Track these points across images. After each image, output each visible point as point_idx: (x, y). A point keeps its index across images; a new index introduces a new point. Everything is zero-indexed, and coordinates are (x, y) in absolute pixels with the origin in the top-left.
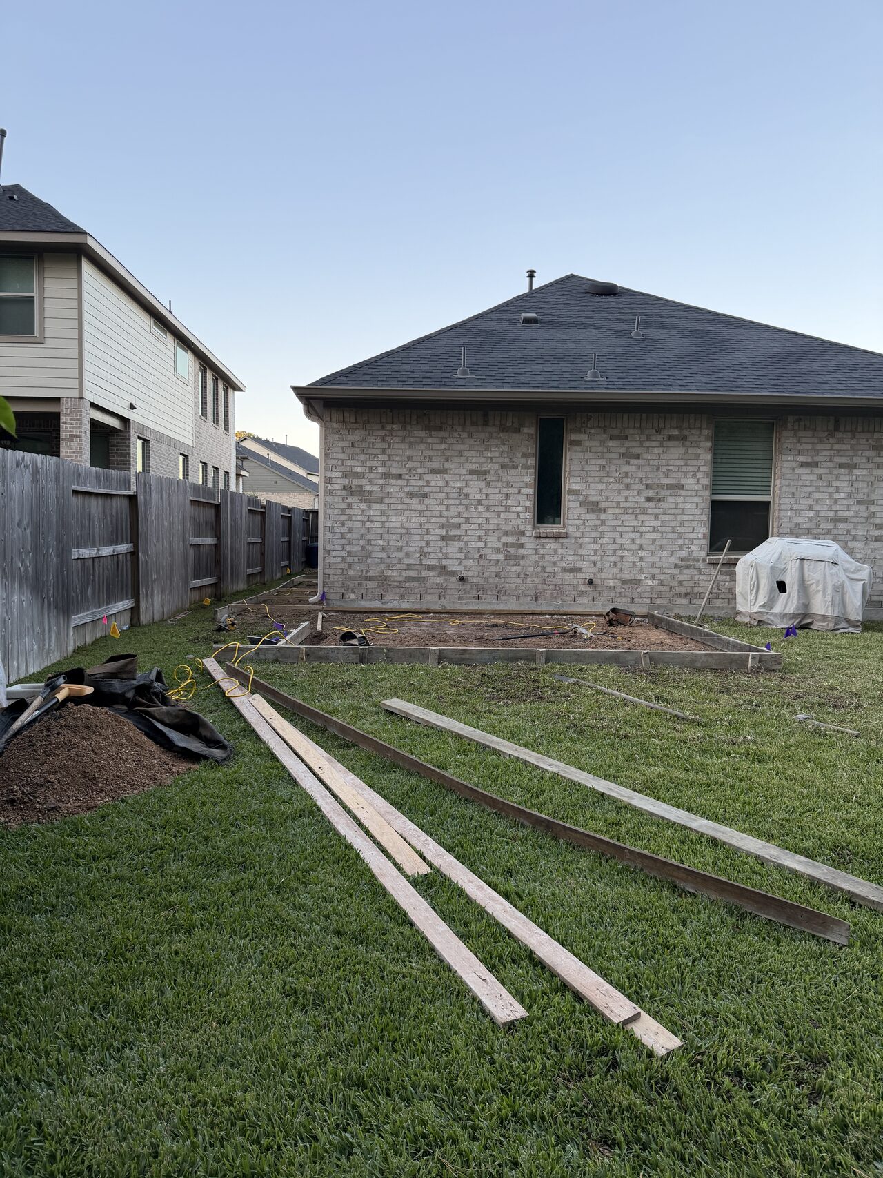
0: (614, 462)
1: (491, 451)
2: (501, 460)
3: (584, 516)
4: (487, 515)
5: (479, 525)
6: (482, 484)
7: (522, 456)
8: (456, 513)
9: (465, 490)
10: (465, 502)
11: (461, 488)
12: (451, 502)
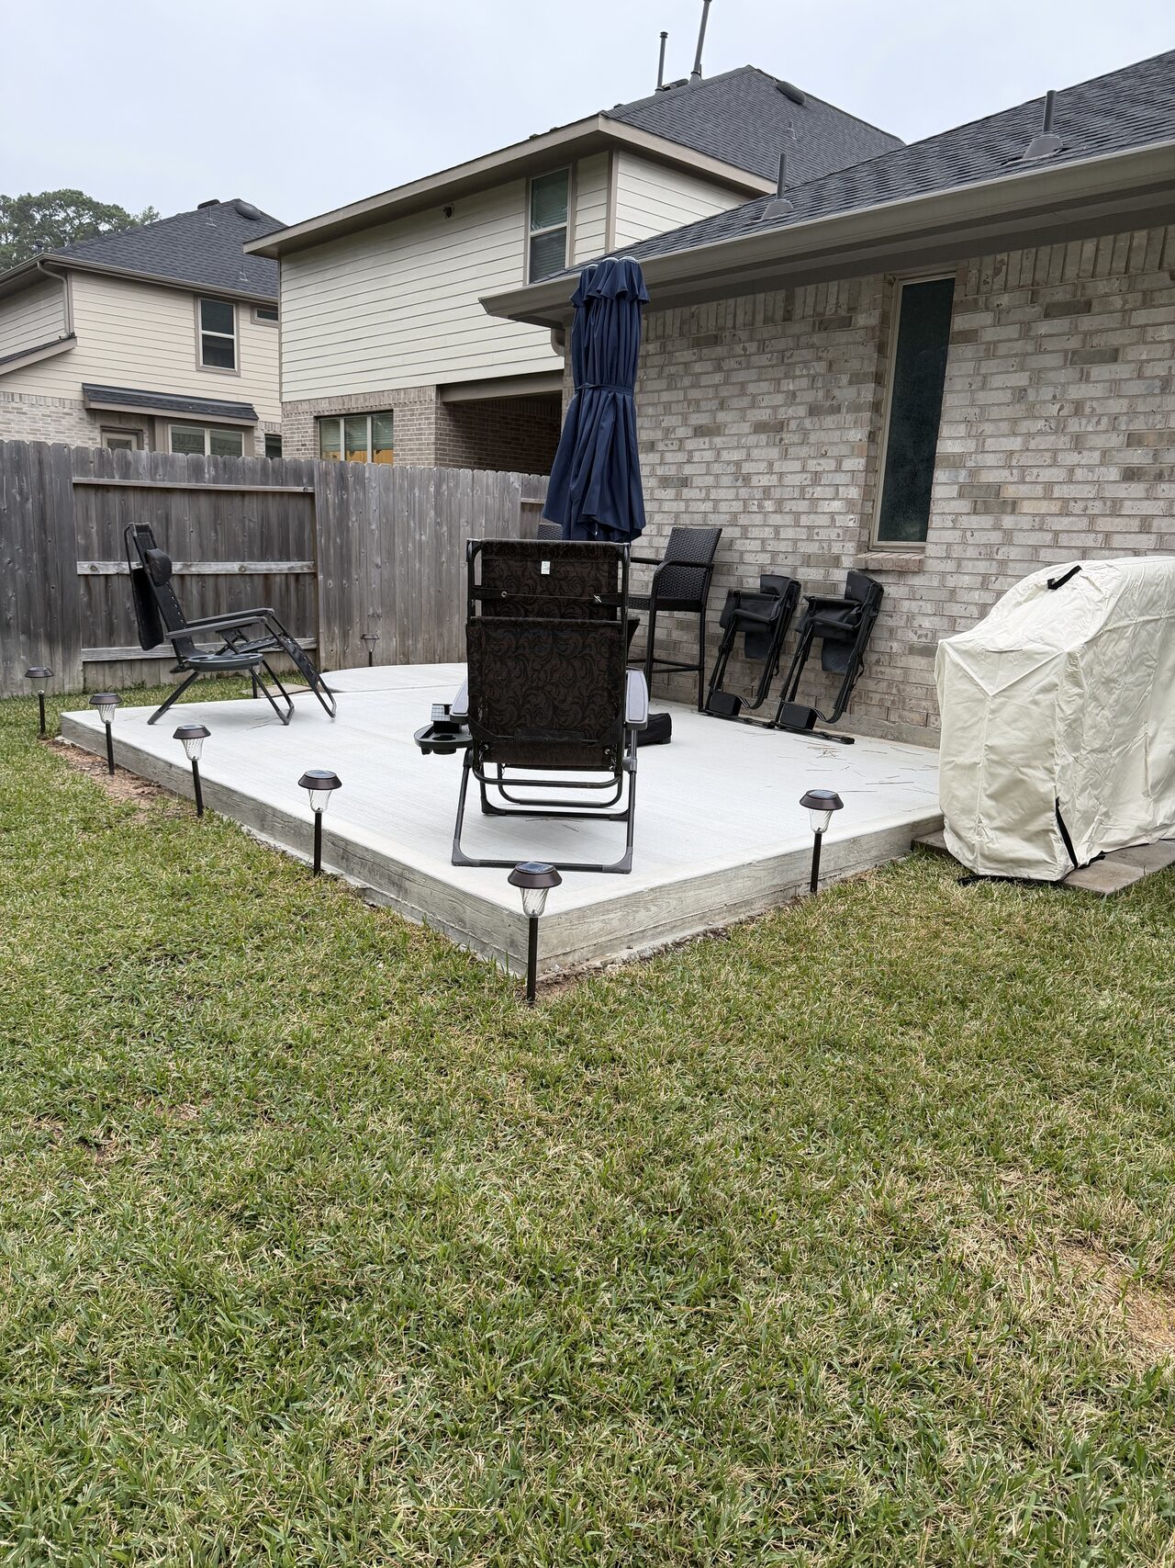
0: (1052, 375)
1: (794, 378)
2: (809, 397)
3: (966, 522)
4: (776, 519)
5: (763, 541)
6: (774, 453)
7: (851, 383)
8: (728, 517)
9: (747, 468)
10: (743, 493)
11: (738, 464)
12: (722, 494)
